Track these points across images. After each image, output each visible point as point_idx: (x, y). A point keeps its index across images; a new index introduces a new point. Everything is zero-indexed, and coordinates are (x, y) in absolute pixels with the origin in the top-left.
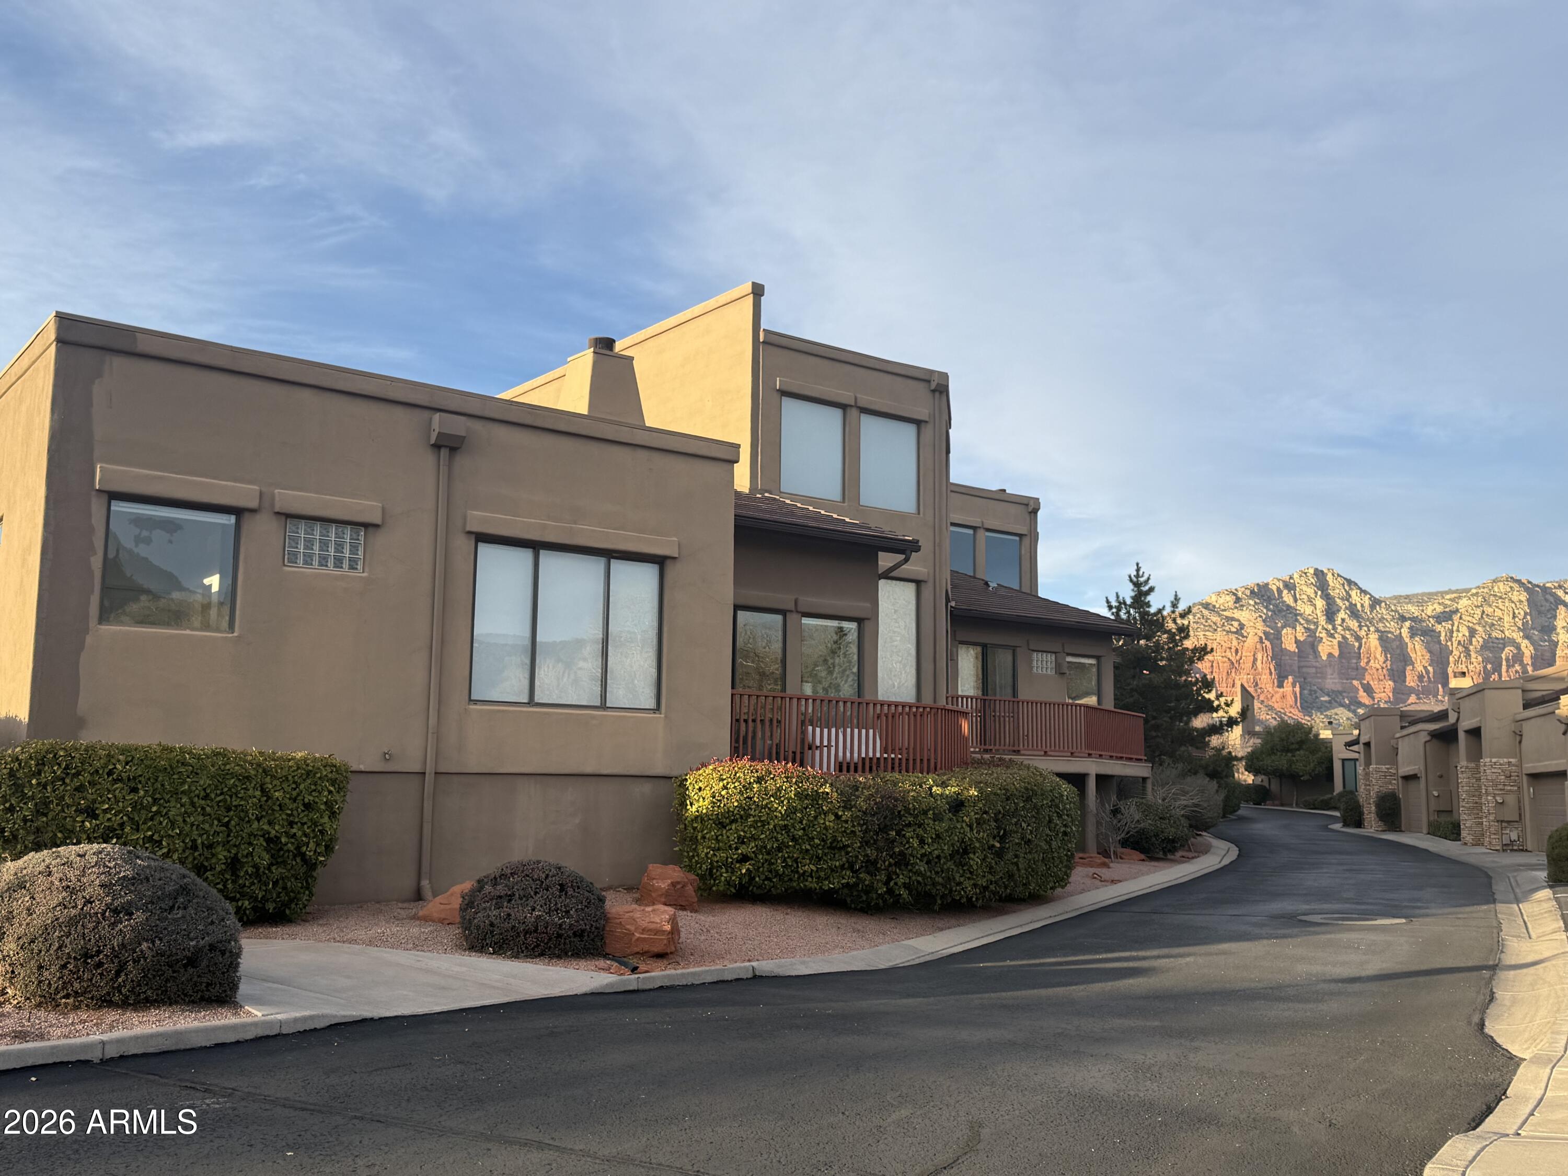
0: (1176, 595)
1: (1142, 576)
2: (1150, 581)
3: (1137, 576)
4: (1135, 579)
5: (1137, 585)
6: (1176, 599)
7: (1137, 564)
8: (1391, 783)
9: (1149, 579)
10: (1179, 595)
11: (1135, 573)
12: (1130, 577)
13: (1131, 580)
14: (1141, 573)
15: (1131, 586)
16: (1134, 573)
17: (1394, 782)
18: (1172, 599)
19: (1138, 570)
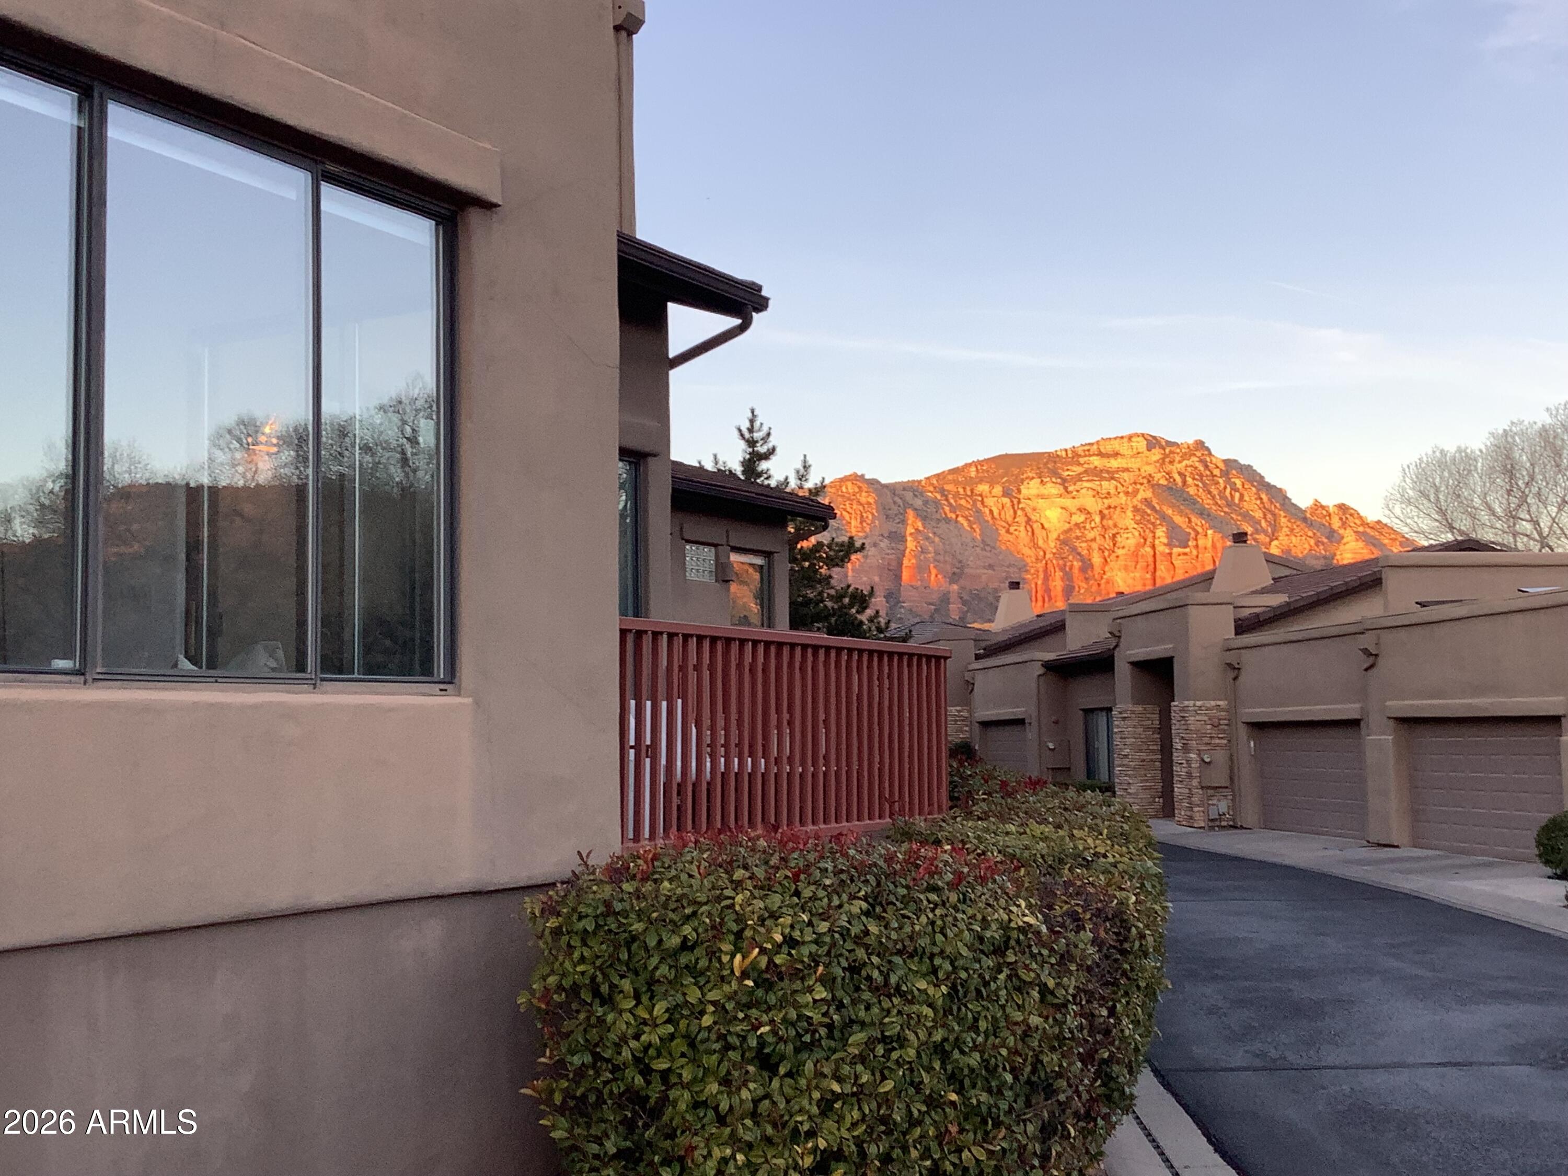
0: (805, 461)
1: (759, 430)
2: (771, 438)
3: (751, 430)
4: (747, 435)
5: (752, 443)
6: (805, 467)
7: (753, 412)
8: (962, 732)
9: (769, 434)
10: (810, 461)
11: (748, 425)
12: (740, 430)
13: (742, 435)
14: (757, 425)
15: (742, 445)
16: (745, 425)
17: (967, 729)
18: (799, 466)
19: (752, 422)
